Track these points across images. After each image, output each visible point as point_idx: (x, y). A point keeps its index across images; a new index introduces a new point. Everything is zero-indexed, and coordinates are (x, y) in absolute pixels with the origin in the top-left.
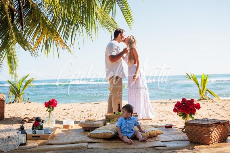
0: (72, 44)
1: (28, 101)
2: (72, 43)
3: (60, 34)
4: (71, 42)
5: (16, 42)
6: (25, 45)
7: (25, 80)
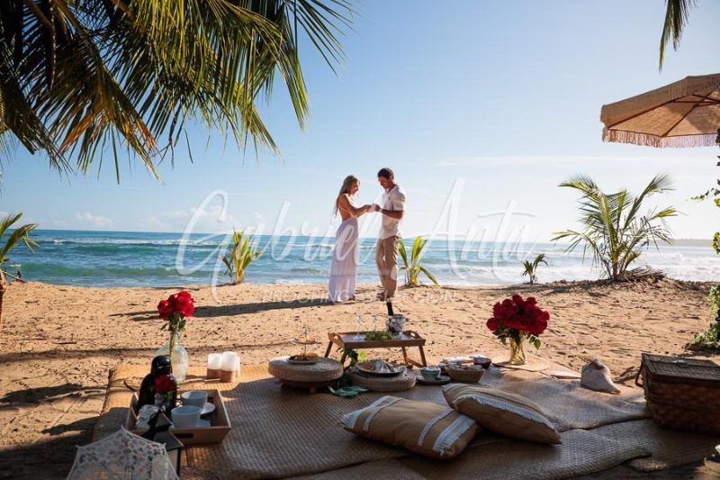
0: (170, 147)
1: (18, 278)
2: (170, 144)
3: (145, 120)
4: (170, 140)
5: (6, 129)
6: (32, 137)
7: (11, 227)
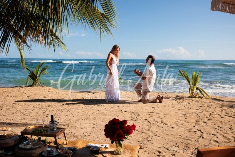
1: (43, 86)
